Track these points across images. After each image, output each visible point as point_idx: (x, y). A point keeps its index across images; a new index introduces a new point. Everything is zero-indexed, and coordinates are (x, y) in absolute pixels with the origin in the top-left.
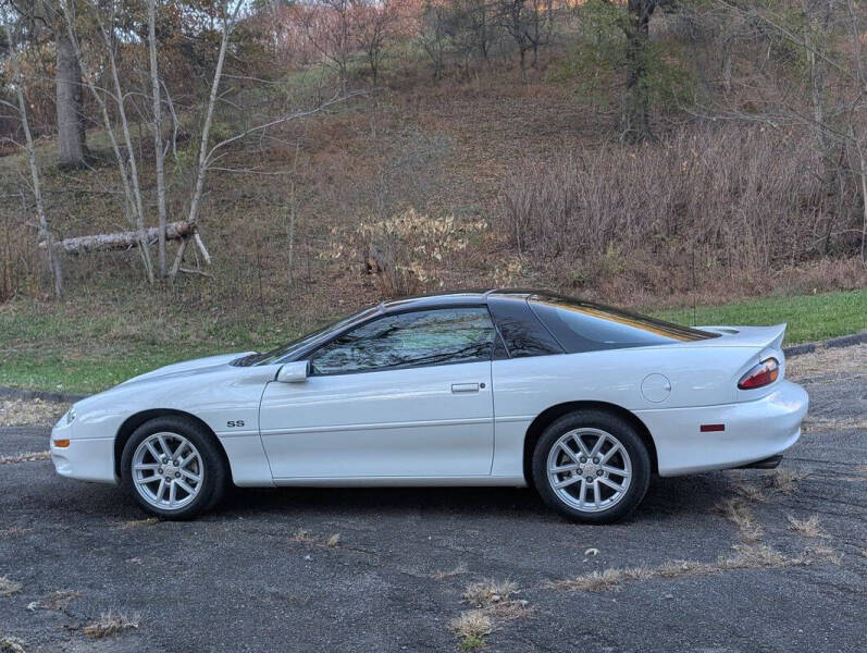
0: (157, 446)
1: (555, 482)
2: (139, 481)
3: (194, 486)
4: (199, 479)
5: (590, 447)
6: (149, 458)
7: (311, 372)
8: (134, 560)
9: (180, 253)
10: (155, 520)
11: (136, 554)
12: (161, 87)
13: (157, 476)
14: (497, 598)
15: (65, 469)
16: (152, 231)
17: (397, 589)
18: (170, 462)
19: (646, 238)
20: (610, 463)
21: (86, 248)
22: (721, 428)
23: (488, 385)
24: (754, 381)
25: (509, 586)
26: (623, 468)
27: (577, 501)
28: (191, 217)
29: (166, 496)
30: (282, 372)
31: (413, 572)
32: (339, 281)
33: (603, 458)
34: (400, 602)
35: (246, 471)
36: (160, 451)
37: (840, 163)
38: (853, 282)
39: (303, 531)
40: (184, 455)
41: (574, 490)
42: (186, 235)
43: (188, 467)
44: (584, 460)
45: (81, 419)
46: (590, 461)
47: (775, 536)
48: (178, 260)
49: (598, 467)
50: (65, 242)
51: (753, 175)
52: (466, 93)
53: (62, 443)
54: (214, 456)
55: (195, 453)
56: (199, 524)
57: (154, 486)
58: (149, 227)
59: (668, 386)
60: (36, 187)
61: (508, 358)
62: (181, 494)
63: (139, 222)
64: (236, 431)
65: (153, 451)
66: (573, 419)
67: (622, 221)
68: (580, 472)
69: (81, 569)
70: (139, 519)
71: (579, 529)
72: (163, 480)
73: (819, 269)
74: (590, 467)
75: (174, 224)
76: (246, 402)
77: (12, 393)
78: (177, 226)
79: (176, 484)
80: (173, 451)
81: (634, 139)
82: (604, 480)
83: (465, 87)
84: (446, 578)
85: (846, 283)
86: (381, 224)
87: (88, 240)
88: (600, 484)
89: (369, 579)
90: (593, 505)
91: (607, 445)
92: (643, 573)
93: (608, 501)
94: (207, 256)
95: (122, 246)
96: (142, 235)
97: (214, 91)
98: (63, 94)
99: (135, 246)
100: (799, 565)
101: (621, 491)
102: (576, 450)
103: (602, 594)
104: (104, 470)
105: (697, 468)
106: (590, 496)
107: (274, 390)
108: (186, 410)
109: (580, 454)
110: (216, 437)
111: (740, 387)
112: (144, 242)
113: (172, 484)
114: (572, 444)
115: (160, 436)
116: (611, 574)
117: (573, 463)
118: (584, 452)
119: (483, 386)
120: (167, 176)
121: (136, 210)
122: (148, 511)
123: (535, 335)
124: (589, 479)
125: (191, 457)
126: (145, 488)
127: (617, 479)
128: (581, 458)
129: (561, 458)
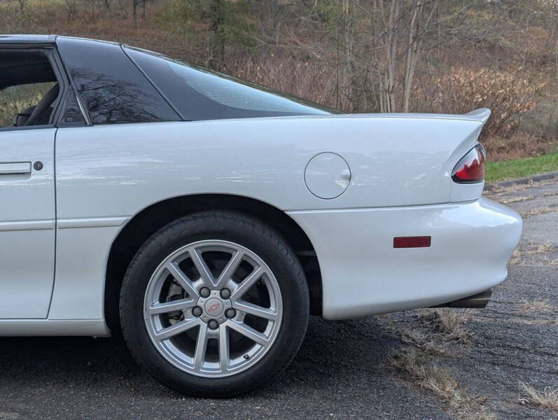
1: (155, 329)
5: (216, 271)
20: (247, 297)
22: (424, 242)
23: (48, 168)
26: (266, 304)
27: (192, 361)
33: (236, 289)
41: (186, 341)
44: (205, 292)
46: (215, 293)
49: (227, 304)
59: (347, 172)
61: (86, 125)
68: (197, 311)
71: (192, 407)
82: (237, 325)
88: (230, 331)
90: (216, 365)
91: (245, 268)
93: (241, 359)
101: (264, 343)
102: (193, 274)
105: (380, 305)
106: (212, 352)
109: (200, 282)
111: (457, 178)
114: (188, 267)
117: (188, 296)
118: (206, 280)
119: (39, 166)
124: (213, 324)
127: (258, 324)
128: (200, 290)
129: (168, 289)
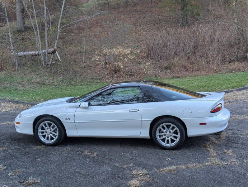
0: (45, 125)
1: (158, 138)
2: (40, 135)
3: (55, 136)
4: (57, 134)
5: (168, 128)
6: (43, 128)
7: (89, 105)
8: (38, 159)
9: (52, 58)
10: (44, 146)
11: (39, 157)
12: (47, 9)
13: (45, 134)
14: (141, 175)
15: (19, 130)
16: (44, 51)
17: (113, 171)
18: (49, 130)
19: (186, 55)
20: (174, 133)
21: (25, 55)
22: (205, 124)
23: (140, 109)
24: (215, 110)
25: (145, 171)
26: (177, 134)
27: (164, 143)
28: (55, 47)
29: (48, 139)
30: (81, 105)
31: (118, 165)
32: (98, 66)
33: (172, 131)
34: (114, 175)
35: (71, 133)
36: (46, 126)
37: (241, 34)
38: (244, 69)
39: (86, 151)
40: (53, 128)
41: (163, 140)
42: (53, 52)
43: (54, 131)
44: (166, 132)
45: (24, 116)
46: (168, 132)
47: (220, 155)
48: (51, 59)
49: (170, 134)
50: (19, 53)
51: (217, 37)
52: (135, 10)
53: (18, 123)
54: (61, 128)
55: (56, 127)
56: (57, 147)
57: (44, 136)
58: (43, 50)
59: (191, 112)
60: (10, 38)
61: (146, 102)
62: (52, 139)
63: (40, 49)
64: (68, 121)
65: (44, 126)
66: (163, 120)
67: (179, 50)
68: (165, 135)
69: (24, 162)
70: (39, 145)
71: (165, 151)
72: (47, 135)
73: (235, 65)
74: (168, 134)
75: (50, 49)
76: (71, 113)
77: (4, 100)
78: (51, 50)
79: (51, 136)
80: (50, 126)
81: (183, 25)
83: (135, 8)
84: (127, 167)
85: (242, 69)
86: (110, 50)
87: (25, 53)
88: (171, 139)
89: (105, 167)
90: (169, 144)
91: (173, 128)
92: (182, 167)
93: (173, 143)
94: (60, 59)
95: (35, 55)
96: (41, 52)
97: (62, 11)
98: (18, 9)
99: (39, 55)
100: (226, 165)
101: (177, 141)
102: (164, 129)
103: (171, 173)
104: (30, 131)
106: (168, 142)
107: (78, 109)
108: (53, 115)
109: (165, 130)
110: (62, 123)
111: (211, 112)
112: (41, 54)
113: (49, 136)
114: (163, 127)
115: (46, 122)
116: (173, 167)
117: (163, 132)
119: (138, 110)
120: (48, 34)
121: (39, 44)
122: (42, 143)
123: (153, 95)
124: (168, 137)
125: (55, 128)
126: (42, 137)
127: (176, 138)
128: (166, 131)
129: (160, 131)
